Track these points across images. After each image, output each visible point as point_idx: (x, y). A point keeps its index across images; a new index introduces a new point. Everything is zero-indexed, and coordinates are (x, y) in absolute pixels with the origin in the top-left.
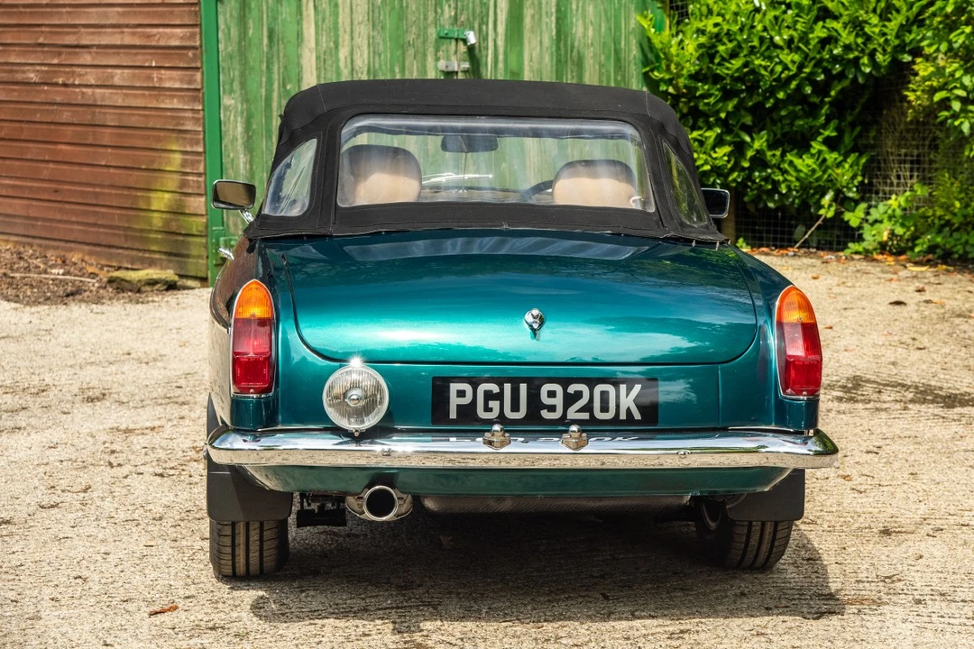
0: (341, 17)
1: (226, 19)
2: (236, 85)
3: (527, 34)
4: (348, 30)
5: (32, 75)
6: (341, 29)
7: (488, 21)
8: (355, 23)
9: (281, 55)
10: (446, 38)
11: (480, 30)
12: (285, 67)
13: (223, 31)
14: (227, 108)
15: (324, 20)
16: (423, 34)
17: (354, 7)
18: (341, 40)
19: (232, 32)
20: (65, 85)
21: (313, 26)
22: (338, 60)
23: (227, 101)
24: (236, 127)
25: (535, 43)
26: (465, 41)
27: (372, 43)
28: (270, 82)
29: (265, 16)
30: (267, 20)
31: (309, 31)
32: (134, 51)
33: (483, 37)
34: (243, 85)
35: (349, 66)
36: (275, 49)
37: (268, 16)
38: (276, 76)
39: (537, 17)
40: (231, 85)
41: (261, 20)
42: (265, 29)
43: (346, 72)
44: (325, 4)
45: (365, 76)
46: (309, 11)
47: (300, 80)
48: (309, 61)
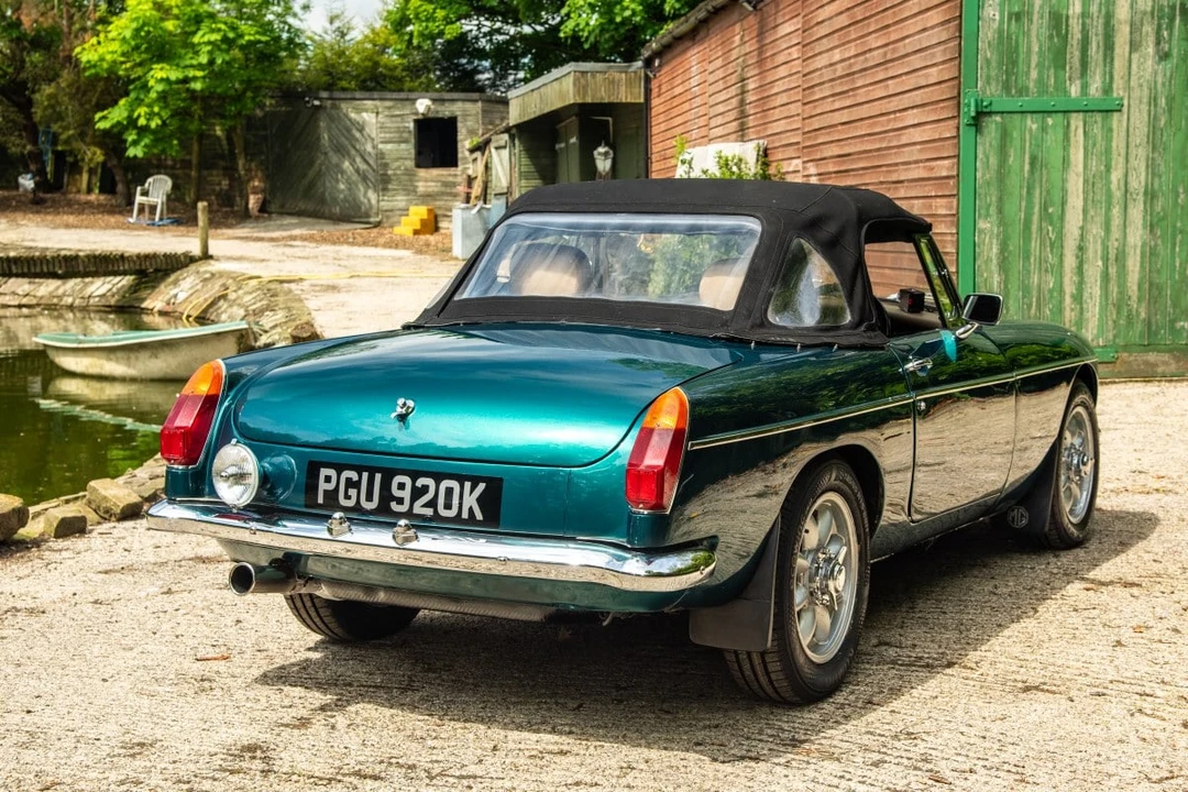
0: (1114, 141)
1: (985, 149)
2: (993, 210)
4: (1123, 152)
6: (1114, 155)
8: (1132, 145)
9: (1044, 180)
12: (1048, 192)
13: (982, 160)
14: (981, 231)
15: (1094, 145)
17: (1131, 129)
18: (1113, 163)
19: (991, 162)
21: (1082, 151)
22: (1109, 183)
23: (982, 224)
24: (991, 249)
27: (1152, 166)
28: (1030, 206)
29: (1028, 144)
30: (1030, 147)
31: (1077, 156)
32: (924, 183)
34: (1000, 211)
35: (1123, 188)
36: (1037, 174)
37: (1031, 144)
38: (1037, 201)
40: (988, 209)
41: (1023, 148)
42: (1027, 157)
43: (1118, 194)
44: (1097, 130)
45: (1141, 198)
46: (1078, 137)
47: (1064, 203)
48: (1075, 185)
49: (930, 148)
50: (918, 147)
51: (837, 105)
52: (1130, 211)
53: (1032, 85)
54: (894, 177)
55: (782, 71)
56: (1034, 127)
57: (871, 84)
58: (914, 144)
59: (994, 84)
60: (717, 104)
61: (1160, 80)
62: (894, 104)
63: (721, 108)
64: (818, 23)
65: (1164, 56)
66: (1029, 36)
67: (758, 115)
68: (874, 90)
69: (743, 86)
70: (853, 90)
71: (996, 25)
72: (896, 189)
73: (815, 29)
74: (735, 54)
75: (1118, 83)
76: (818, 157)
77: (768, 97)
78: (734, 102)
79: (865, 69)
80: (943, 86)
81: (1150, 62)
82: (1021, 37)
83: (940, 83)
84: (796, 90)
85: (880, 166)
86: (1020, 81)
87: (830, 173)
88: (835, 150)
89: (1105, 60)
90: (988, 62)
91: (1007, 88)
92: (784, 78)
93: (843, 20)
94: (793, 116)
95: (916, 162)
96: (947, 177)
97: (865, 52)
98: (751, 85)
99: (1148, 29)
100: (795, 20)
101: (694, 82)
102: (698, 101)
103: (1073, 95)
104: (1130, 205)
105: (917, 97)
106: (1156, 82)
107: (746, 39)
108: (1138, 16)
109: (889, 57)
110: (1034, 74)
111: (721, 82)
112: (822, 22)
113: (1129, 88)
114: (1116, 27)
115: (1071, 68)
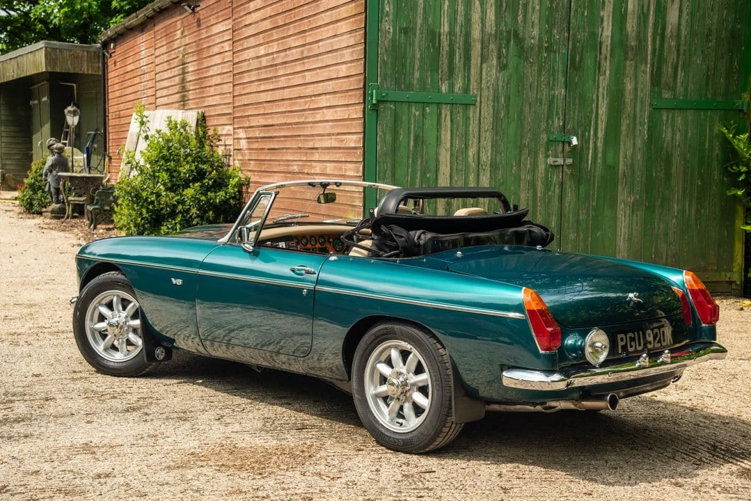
0: (471, 126)
1: (383, 129)
2: (389, 174)
3: (622, 138)
4: (476, 135)
5: (295, 168)
6: (471, 136)
7: (590, 130)
8: (482, 130)
9: (424, 153)
10: (555, 141)
11: (583, 135)
12: (427, 162)
13: (380, 136)
15: (458, 129)
16: (536, 138)
17: (482, 119)
18: (470, 142)
19: (387, 138)
20: (308, 174)
21: (449, 132)
22: (467, 156)
25: (629, 144)
26: (570, 143)
27: (495, 145)
28: (414, 172)
29: (413, 126)
30: (414, 128)
31: (446, 136)
32: (335, 151)
33: (584, 140)
34: (393, 175)
35: (476, 161)
36: (419, 149)
37: (415, 126)
38: (419, 168)
39: (631, 126)
40: (385, 173)
41: (409, 129)
42: (412, 135)
43: (473, 165)
44: (459, 118)
45: (488, 168)
46: (447, 123)
47: (437, 170)
48: (445, 157)
49: (340, 125)
50: (330, 124)
51: (262, 88)
52: (481, 178)
53: (415, 82)
54: (310, 145)
55: (217, 59)
56: (417, 113)
57: (291, 74)
58: (327, 121)
59: (389, 80)
60: (162, 80)
61: (500, 84)
62: (309, 90)
63: (165, 84)
64: (246, 26)
65: (503, 67)
66: (414, 46)
67: (197, 91)
68: (293, 78)
69: (183, 68)
70: (276, 77)
71: (390, 36)
72: (312, 153)
73: (244, 29)
74: (176, 44)
75: (473, 85)
76: (247, 125)
77: (205, 78)
78: (177, 80)
79: (285, 63)
80: (351, 79)
81: (494, 71)
82: (408, 46)
83: (348, 77)
84: (228, 74)
85: (299, 136)
86: (407, 80)
87: (257, 138)
88: (262, 121)
89: (464, 68)
90: (384, 63)
91: (397, 83)
92: (217, 66)
93: (267, 25)
94: (226, 94)
95: (329, 135)
96: (355, 148)
97: (286, 50)
98: (191, 68)
99: (492, 46)
100: (227, 22)
101: (143, 62)
102: (147, 77)
103: (444, 91)
104: (481, 174)
105: (330, 86)
106: (498, 85)
107: (186, 33)
108: (486, 38)
109: (305, 54)
110: (417, 75)
111: (166, 64)
112: (250, 25)
113: (481, 89)
114: (472, 44)
115: (442, 72)
